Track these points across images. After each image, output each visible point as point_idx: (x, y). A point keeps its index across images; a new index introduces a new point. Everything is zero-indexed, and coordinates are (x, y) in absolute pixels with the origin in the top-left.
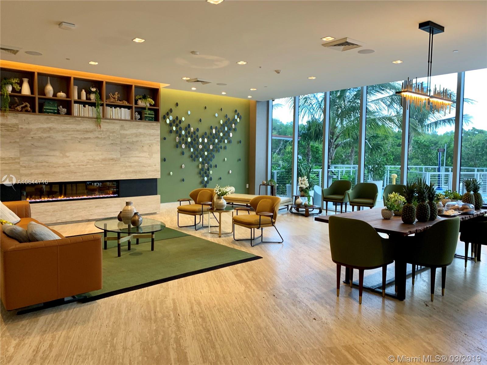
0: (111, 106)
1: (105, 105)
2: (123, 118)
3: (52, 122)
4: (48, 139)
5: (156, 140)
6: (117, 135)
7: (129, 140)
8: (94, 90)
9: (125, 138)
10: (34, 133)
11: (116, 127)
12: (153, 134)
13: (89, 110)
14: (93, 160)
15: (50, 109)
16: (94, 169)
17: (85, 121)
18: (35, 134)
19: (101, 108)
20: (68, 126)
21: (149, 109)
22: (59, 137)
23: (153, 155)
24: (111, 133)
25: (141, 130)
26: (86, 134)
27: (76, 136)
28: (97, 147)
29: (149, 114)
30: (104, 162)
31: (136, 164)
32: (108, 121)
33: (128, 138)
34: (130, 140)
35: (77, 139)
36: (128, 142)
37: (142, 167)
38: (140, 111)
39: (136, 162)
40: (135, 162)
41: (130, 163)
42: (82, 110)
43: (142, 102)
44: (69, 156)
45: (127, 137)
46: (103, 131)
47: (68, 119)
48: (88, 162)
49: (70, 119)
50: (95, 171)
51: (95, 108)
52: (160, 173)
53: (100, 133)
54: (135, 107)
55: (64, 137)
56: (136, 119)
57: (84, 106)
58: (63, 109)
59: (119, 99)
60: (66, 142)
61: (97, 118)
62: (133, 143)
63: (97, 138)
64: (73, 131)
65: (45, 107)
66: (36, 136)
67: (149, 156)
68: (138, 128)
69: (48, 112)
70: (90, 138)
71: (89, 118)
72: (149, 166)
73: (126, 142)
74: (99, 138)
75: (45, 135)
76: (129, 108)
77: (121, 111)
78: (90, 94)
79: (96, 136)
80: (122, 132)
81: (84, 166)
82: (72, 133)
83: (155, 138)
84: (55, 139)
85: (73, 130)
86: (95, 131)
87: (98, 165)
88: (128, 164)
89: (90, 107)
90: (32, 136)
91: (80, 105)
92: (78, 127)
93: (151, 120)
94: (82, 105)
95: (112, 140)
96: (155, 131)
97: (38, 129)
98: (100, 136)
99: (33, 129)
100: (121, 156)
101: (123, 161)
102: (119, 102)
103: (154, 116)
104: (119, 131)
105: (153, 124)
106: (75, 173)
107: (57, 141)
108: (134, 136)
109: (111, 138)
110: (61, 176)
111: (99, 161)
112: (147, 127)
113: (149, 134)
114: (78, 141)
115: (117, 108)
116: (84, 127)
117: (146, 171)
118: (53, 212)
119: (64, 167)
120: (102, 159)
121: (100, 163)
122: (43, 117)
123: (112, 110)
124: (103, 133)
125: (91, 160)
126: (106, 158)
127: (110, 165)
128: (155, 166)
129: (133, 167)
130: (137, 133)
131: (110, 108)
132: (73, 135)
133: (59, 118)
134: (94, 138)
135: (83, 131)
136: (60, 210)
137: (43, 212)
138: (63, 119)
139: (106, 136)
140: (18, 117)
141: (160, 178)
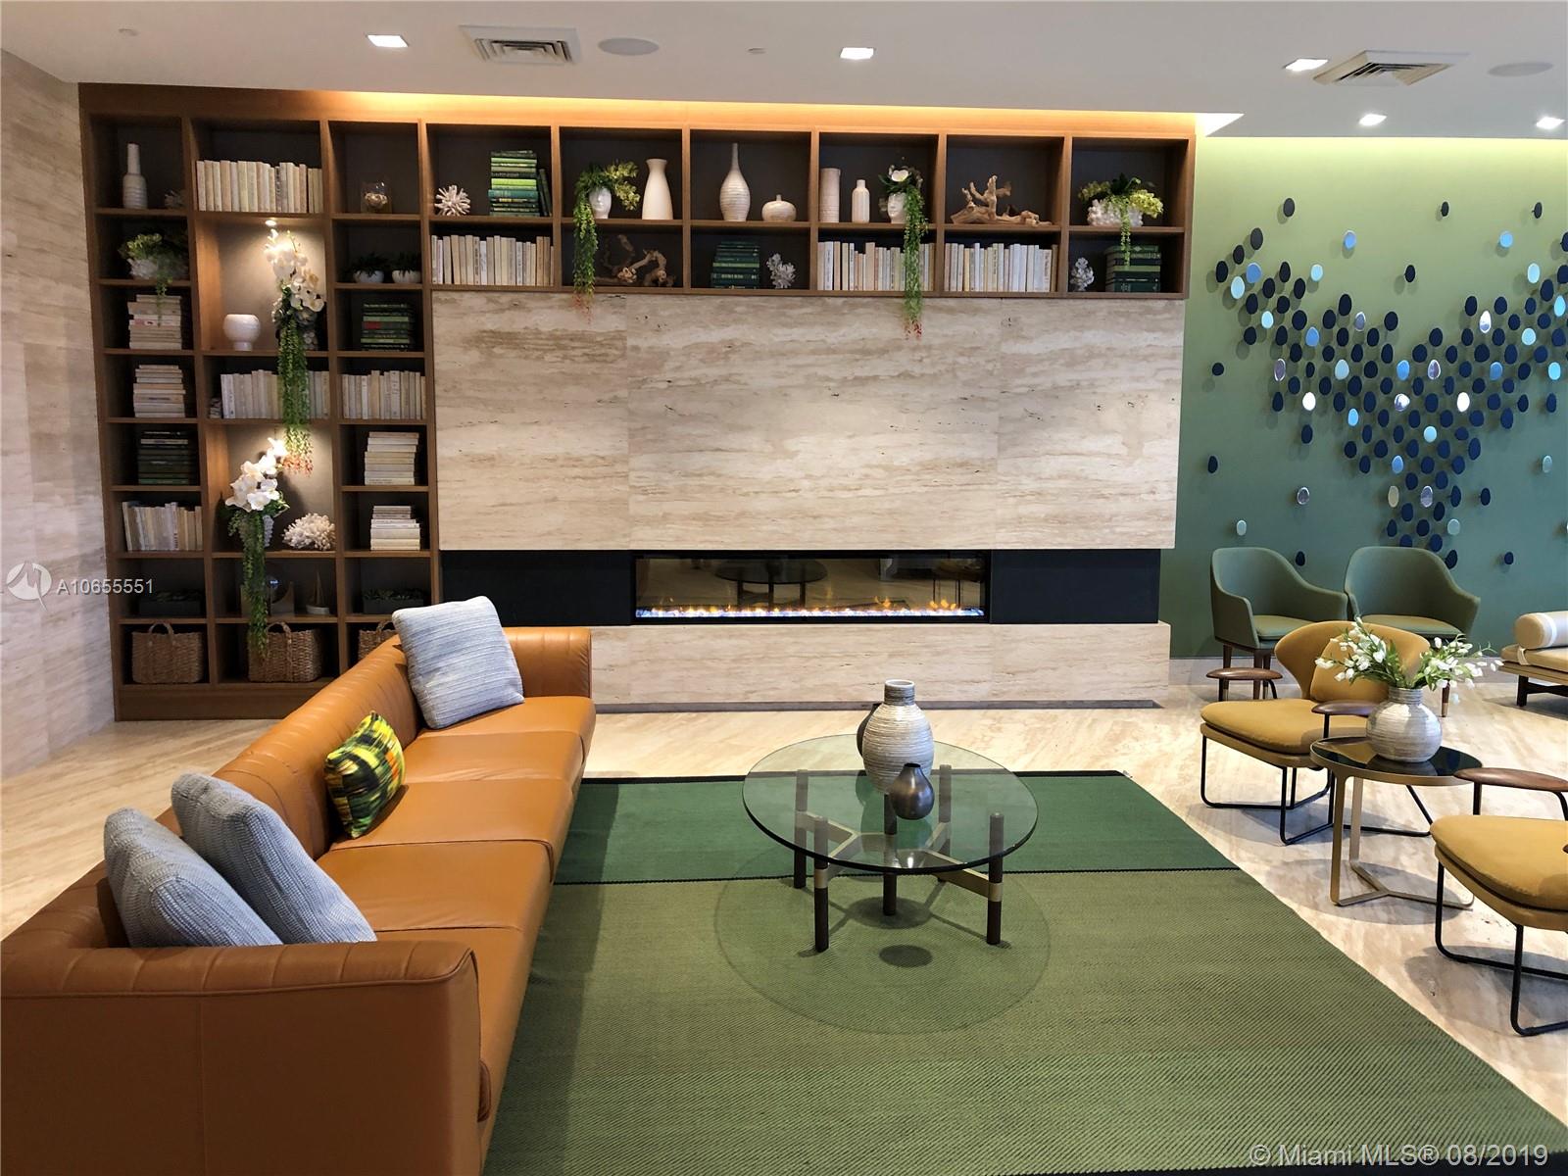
0: (967, 239)
1: (940, 237)
2: (1017, 287)
3: (735, 321)
4: (724, 387)
5: (1163, 376)
6: (988, 361)
7: (1036, 381)
8: (900, 176)
9: (1020, 372)
10: (678, 364)
11: (983, 325)
12: (1150, 351)
13: (876, 260)
14: (886, 468)
15: (734, 271)
16: (887, 506)
17: (861, 310)
18: (678, 368)
19: (926, 248)
20: (797, 333)
21: (1136, 238)
22: (760, 376)
23: (1146, 444)
24: (962, 354)
25: (1095, 337)
26: (860, 363)
27: (821, 372)
28: (904, 416)
29: (1133, 262)
30: (928, 477)
31: (1063, 483)
32: (951, 302)
33: (1035, 375)
34: (1044, 382)
35: (827, 384)
36: (1032, 389)
37: (1092, 496)
38: (1099, 249)
39: (1066, 477)
40: (1060, 477)
41: (1041, 479)
42: (852, 263)
43: (1106, 211)
44: (796, 453)
45: (1033, 369)
46: (929, 348)
47: (799, 307)
48: (867, 476)
49: (801, 307)
50: (891, 513)
51: (902, 252)
52: (1172, 526)
53: (917, 355)
54: (1073, 236)
55: (779, 376)
56: (1072, 288)
57: (861, 249)
58: (782, 268)
59: (1005, 206)
60: (785, 395)
61: (906, 295)
62: (1054, 394)
64: (814, 352)
65: (715, 265)
66: (686, 375)
67: (1124, 451)
68: (1082, 328)
69: (727, 284)
70: (875, 378)
71: (875, 295)
72: (1123, 494)
73: (1026, 389)
74: (912, 377)
75: (713, 372)
76: (1045, 240)
77: (1009, 260)
78: (887, 199)
79: (902, 370)
81: (850, 490)
82: (811, 359)
83: (1159, 370)
84: (745, 384)
85: (812, 347)
86: (899, 348)
87: (906, 490)
88: (1029, 485)
89: (881, 249)
90: (669, 376)
91: (845, 245)
92: (833, 337)
93: (1141, 286)
94: (852, 245)
95: (966, 384)
96: (1156, 335)
97: (688, 351)
98: (917, 370)
100: (1001, 449)
101: (1006, 474)
102: (1006, 217)
103: (1157, 269)
104: (1000, 343)
105: (1150, 303)
106: (815, 517)
107: (756, 394)
108: (1062, 365)
109: (962, 376)
110: (765, 528)
111: (909, 470)
112: (1122, 320)
113: (1131, 350)
114: (831, 392)
115: (995, 245)
116: (856, 336)
117: (1107, 517)
118: (734, 661)
119: (777, 492)
120: (921, 464)
121: (913, 480)
122: (706, 304)
123: (972, 255)
124: (927, 357)
125: (877, 467)
126: (936, 459)
127: (955, 488)
128: (1154, 493)
129: (1049, 497)
130: (1075, 349)
131: (962, 246)
132: (812, 370)
133: (764, 302)
134: (893, 377)
135: (852, 352)
136: (761, 656)
137: (702, 659)
138: (778, 308)
139: (943, 368)
140: (623, 306)
141: (1173, 547)
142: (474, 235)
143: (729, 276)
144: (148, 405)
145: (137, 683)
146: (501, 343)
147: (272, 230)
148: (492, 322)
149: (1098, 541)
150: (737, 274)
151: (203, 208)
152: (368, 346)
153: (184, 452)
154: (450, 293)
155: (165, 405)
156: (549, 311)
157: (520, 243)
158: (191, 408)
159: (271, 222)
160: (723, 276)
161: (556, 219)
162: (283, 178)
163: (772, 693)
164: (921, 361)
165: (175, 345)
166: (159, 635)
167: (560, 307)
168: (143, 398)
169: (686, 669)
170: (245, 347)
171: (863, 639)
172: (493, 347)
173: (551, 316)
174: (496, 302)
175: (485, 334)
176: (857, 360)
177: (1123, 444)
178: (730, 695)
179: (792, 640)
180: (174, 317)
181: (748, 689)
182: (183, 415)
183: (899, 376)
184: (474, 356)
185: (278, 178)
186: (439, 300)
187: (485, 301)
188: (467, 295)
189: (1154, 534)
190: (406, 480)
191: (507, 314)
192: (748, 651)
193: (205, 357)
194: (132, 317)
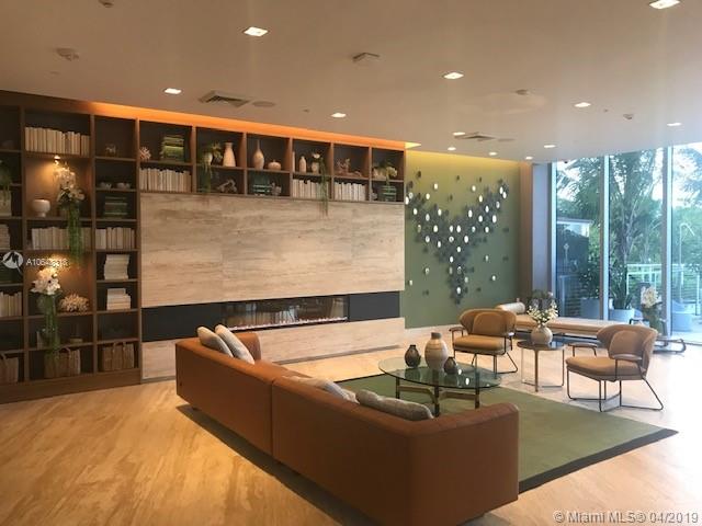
1: (332, 180)
2: (355, 199)
3: (263, 208)
4: (259, 234)
5: (399, 231)
6: (348, 225)
7: (364, 232)
8: (317, 156)
9: (358, 229)
10: (242, 225)
12: (394, 222)
13: (311, 187)
14: (317, 265)
15: (262, 189)
16: (318, 279)
17: (307, 205)
19: (327, 184)
20: (285, 213)
21: (389, 184)
22: (272, 230)
23: (395, 254)
24: (340, 222)
27: (294, 228)
28: (322, 245)
29: (389, 191)
30: (330, 267)
32: (335, 203)
35: (296, 233)
36: (362, 235)
37: (380, 273)
39: (373, 266)
41: (365, 267)
42: (303, 188)
43: (379, 173)
44: (286, 259)
45: (362, 228)
47: (284, 201)
48: (310, 268)
49: (286, 203)
50: (319, 282)
51: (320, 184)
52: (403, 283)
54: (372, 182)
55: (279, 230)
57: (305, 183)
58: (277, 188)
59: (350, 170)
60: (282, 237)
61: (323, 200)
62: (369, 237)
63: (323, 230)
65: (255, 186)
66: (245, 229)
67: (389, 256)
68: (375, 214)
69: (259, 194)
70: (312, 231)
71: (311, 200)
72: (390, 272)
73: (359, 235)
75: (255, 228)
76: (364, 183)
77: (353, 189)
78: (312, 164)
79: (322, 227)
80: (355, 220)
81: (305, 273)
82: (291, 223)
84: (267, 233)
85: (291, 219)
86: (321, 220)
87: (323, 273)
88: (362, 270)
89: (312, 183)
90: (239, 230)
91: (300, 181)
92: (298, 215)
93: (391, 199)
94: (303, 181)
95: (342, 233)
96: (397, 216)
97: (246, 219)
98: (326, 228)
99: (241, 219)
100: (353, 256)
101: (355, 266)
102: (350, 174)
103: (395, 194)
104: (351, 218)
106: (293, 285)
107: (271, 236)
108: (370, 227)
109: (341, 230)
110: (275, 289)
111: (324, 265)
113: (390, 222)
114: (298, 236)
115: (348, 183)
116: (305, 215)
117: (385, 280)
119: (279, 275)
120: (328, 263)
121: (326, 269)
122: (252, 201)
123: (342, 187)
124: (330, 223)
125: (314, 264)
126: (333, 261)
127: (339, 271)
128: (398, 271)
129: (368, 274)
130: (374, 221)
131: (339, 183)
132: (291, 228)
134: (318, 230)
135: (304, 221)
139: (334, 227)
140: (221, 201)
141: (404, 290)
142: (157, 169)
143: (260, 191)
146: (170, 215)
147: (57, 161)
148: (166, 206)
151: (28, 150)
152: (106, 216)
154: (147, 193)
156: (190, 202)
157: (177, 173)
159: (56, 157)
161: (194, 164)
162: (69, 138)
164: (327, 225)
167: (195, 200)
170: (43, 216)
172: (167, 217)
174: (167, 198)
175: (163, 211)
176: (306, 224)
184: (158, 221)
185: (66, 138)
186: (143, 196)
187: (162, 197)
188: (154, 194)
190: (124, 277)
191: (173, 204)
193: (27, 220)
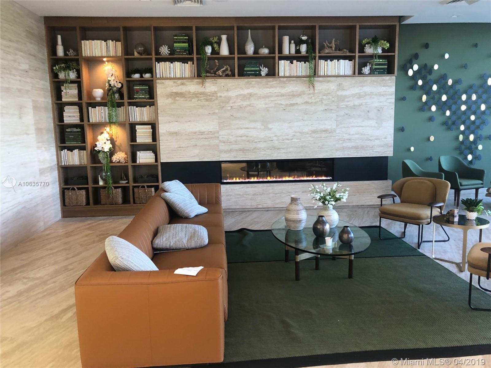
0: (325, 58)
1: (317, 58)
3: (252, 87)
4: (249, 108)
5: (389, 101)
6: (333, 97)
8: (304, 38)
9: (343, 101)
10: (234, 101)
11: (332, 86)
12: (384, 93)
14: (300, 133)
17: (292, 82)
18: (234, 102)
19: (312, 62)
20: (271, 90)
25: (367, 89)
26: (291, 99)
27: (279, 102)
30: (314, 135)
31: (357, 136)
32: (321, 79)
33: (348, 101)
34: (350, 103)
35: (281, 106)
36: (347, 106)
37: (366, 140)
39: (358, 134)
40: (356, 134)
42: (289, 68)
45: (347, 100)
46: (314, 94)
47: (270, 81)
48: (294, 135)
49: (273, 81)
51: (305, 63)
52: (392, 149)
53: (310, 96)
55: (266, 104)
56: (360, 73)
57: (292, 63)
58: (265, 69)
60: (268, 110)
63: (307, 103)
64: (276, 96)
65: (245, 69)
66: (236, 104)
67: (376, 125)
68: (362, 86)
69: (249, 75)
70: (297, 104)
71: (297, 77)
73: (345, 106)
74: (308, 103)
75: (245, 103)
78: (300, 46)
79: (306, 101)
80: (340, 93)
81: (289, 140)
82: (276, 98)
83: (387, 99)
84: (255, 107)
85: (276, 94)
86: (304, 94)
88: (346, 137)
90: (231, 105)
92: (283, 91)
93: (382, 72)
95: (325, 105)
96: (387, 88)
97: (237, 97)
98: (310, 101)
99: (233, 96)
100: (337, 125)
101: (339, 133)
103: (386, 67)
104: (336, 91)
105: (384, 77)
106: (278, 149)
107: (258, 110)
108: (356, 98)
109: (325, 102)
110: (262, 153)
111: (308, 133)
112: (375, 83)
113: (378, 93)
114: (282, 109)
115: (334, 60)
116: (290, 90)
117: (371, 146)
118: (253, 195)
119: (265, 141)
120: (311, 131)
121: (309, 136)
122: (243, 81)
123: (327, 64)
124: (313, 97)
125: (297, 132)
126: (316, 129)
127: (322, 138)
128: (386, 138)
129: (353, 140)
130: (361, 93)
131: (324, 61)
132: (277, 102)
133: (261, 80)
134: (302, 103)
135: (289, 95)
136: (261, 193)
137: (243, 195)
138: (265, 82)
139: (318, 100)
140: (216, 83)
141: (392, 155)
142: (169, 62)
143: (250, 73)
144: (69, 119)
145: (66, 206)
146: (178, 96)
147: (106, 62)
148: (175, 90)
149: (368, 154)
150: (252, 72)
151: (84, 55)
152: (136, 98)
153: (80, 133)
154: (162, 80)
155: (74, 118)
156: (193, 85)
157: (183, 64)
158: (82, 119)
159: (105, 59)
160: (248, 73)
161: (195, 56)
162: (108, 45)
163: (265, 205)
164: (311, 98)
165: (76, 100)
166: (73, 191)
167: (197, 84)
168: (67, 116)
169: (238, 198)
170: (99, 99)
171: (294, 187)
172: (176, 97)
173: (193, 87)
174: (176, 83)
175: (173, 94)
176: (291, 98)
177: (376, 123)
178: (252, 206)
179: (271, 188)
180: (75, 91)
181: (258, 204)
182: (79, 121)
183: (304, 103)
184: (170, 100)
185: (107, 45)
186: (158, 83)
187: (173, 83)
188: (167, 81)
189: (386, 151)
190: (149, 140)
191: (180, 87)
192: (257, 192)
193: (86, 103)
194: (63, 91)
